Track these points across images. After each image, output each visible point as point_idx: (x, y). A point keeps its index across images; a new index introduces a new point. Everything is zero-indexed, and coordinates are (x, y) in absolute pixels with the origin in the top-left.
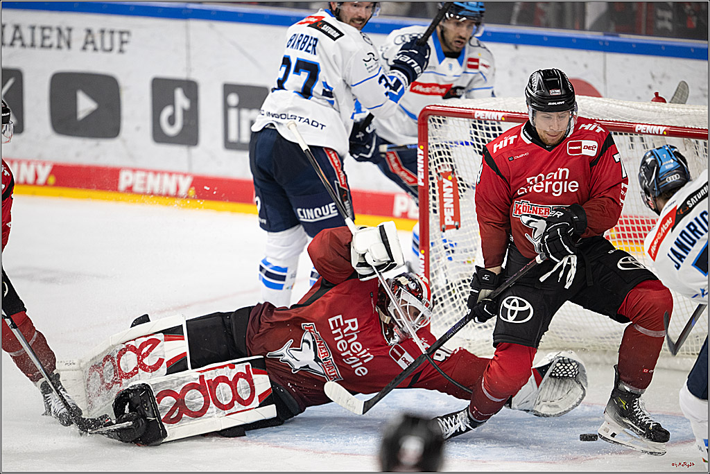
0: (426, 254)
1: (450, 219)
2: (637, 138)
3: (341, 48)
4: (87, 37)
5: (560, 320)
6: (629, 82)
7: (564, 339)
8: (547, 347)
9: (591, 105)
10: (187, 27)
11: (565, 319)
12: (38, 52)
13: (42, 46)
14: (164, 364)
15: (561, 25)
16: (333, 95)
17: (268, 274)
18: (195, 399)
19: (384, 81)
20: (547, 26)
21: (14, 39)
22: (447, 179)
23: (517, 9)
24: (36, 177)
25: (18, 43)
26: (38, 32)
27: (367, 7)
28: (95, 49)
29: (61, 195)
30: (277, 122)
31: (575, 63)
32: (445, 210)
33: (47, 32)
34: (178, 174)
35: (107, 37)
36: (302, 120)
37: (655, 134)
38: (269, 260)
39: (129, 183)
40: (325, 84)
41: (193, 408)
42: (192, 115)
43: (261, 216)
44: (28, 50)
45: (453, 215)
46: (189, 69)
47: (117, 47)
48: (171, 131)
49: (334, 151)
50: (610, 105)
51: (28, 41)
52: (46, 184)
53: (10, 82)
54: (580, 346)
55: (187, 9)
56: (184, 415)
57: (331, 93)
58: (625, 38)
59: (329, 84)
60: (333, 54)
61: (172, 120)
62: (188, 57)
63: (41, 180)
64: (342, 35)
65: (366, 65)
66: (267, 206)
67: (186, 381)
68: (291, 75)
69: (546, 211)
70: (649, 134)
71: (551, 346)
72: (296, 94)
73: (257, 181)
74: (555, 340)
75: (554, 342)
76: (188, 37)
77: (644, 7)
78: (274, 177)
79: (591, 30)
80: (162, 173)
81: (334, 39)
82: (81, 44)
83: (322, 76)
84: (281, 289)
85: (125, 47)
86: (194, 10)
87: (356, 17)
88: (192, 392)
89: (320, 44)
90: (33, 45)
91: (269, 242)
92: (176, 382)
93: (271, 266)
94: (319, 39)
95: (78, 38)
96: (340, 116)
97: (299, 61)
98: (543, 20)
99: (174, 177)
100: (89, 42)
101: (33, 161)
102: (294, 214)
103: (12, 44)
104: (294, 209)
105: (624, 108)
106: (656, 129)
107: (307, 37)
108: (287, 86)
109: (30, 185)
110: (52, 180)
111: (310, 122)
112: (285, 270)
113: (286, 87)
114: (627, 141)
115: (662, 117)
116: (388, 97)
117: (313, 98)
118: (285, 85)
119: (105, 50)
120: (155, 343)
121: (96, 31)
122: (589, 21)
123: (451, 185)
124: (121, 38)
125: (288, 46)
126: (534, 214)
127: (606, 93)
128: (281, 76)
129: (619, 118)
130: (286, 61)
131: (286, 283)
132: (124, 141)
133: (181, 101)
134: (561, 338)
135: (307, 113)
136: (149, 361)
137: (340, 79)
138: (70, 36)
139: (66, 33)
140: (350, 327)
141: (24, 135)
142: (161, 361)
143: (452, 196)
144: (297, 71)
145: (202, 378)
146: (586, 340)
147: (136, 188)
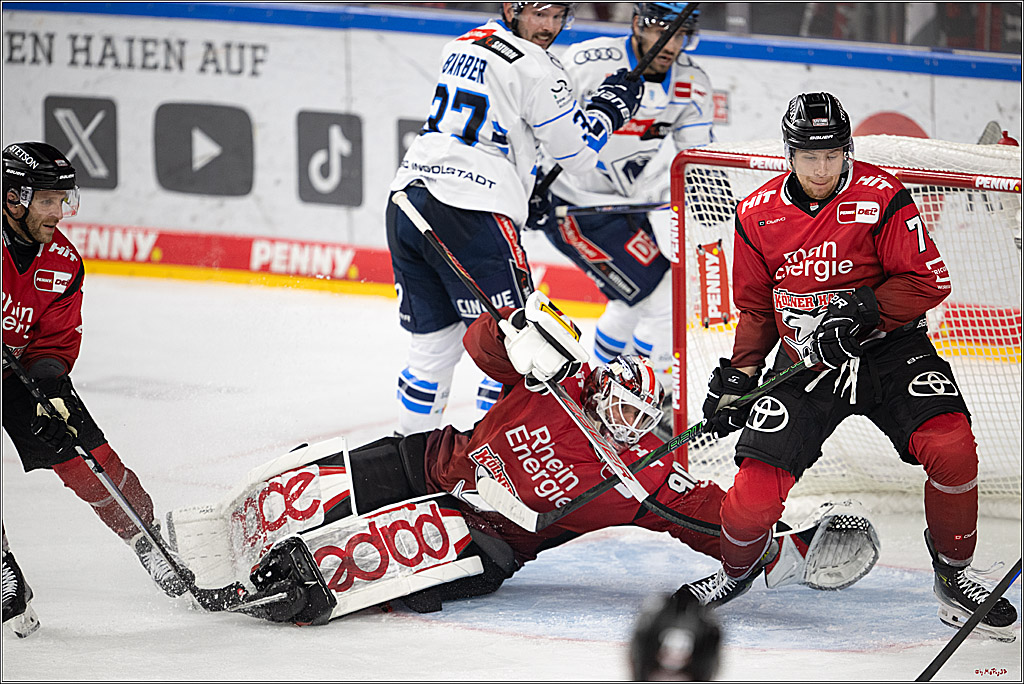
0: (683, 358)
1: (716, 309)
2: (977, 195)
3: (521, 74)
4: (206, 54)
5: (870, 451)
6: (967, 117)
7: (875, 478)
8: (851, 489)
9: (913, 149)
10: (347, 41)
11: (877, 449)
12: (138, 74)
13: (144, 66)
14: (321, 507)
15: (871, 36)
16: (507, 141)
17: (410, 391)
18: (367, 555)
19: (580, 119)
20: (852, 38)
21: (104, 56)
22: (711, 253)
23: (809, 15)
24: (136, 250)
25: (109, 62)
26: (138, 48)
27: (556, 17)
28: (218, 71)
29: (170, 276)
30: (427, 178)
31: (891, 90)
32: (709, 296)
33: (150, 47)
34: (334, 246)
35: (235, 54)
36: (463, 175)
37: (1004, 190)
38: (412, 372)
39: (265, 259)
40: (496, 125)
41: (367, 567)
42: (353, 164)
43: (403, 310)
44: (124, 72)
45: (719, 303)
46: (350, 99)
47: (248, 68)
48: (325, 186)
49: (508, 219)
50: (940, 149)
51: (123, 59)
52: (149, 260)
53: (99, 117)
54: (898, 487)
55: (347, 14)
56: (356, 579)
57: (505, 138)
58: (961, 55)
59: (502, 125)
60: (508, 82)
61: (325, 171)
62: (349, 82)
63: (142, 255)
64: (521, 55)
65: (556, 97)
66: (412, 297)
67: (352, 533)
68: (449, 111)
69: (807, 303)
70: (995, 189)
71: (857, 489)
72: (455, 138)
73: (397, 261)
74: (863, 479)
75: (861, 482)
76: (348, 53)
77: (988, 10)
78: (425, 256)
79: (915, 43)
80: (312, 244)
81: (511, 61)
82: (199, 63)
83: (492, 113)
84: (428, 412)
85: (260, 67)
86: (357, 16)
87: (540, 30)
88: (361, 547)
89: (490, 68)
90: (130, 65)
91: (413, 346)
92: (337, 534)
93: (414, 381)
94: (488, 61)
95: (194, 55)
96: (516, 170)
97: (459, 92)
98: (845, 31)
99: (328, 251)
100: (209, 60)
101: (130, 228)
102: (453, 306)
103: (101, 64)
104: (453, 301)
105: (960, 153)
106: (1004, 183)
107: (472, 58)
108: (443, 127)
109: (126, 261)
110: (157, 255)
111: (475, 178)
112: (434, 386)
113: (440, 129)
114: (963, 200)
115: (1012, 167)
116: (587, 142)
117: (478, 144)
118: (440, 126)
119: (232, 72)
120: (307, 478)
121: (219, 45)
122: (911, 31)
123: (718, 262)
124: (254, 55)
125: (444, 71)
126: (793, 307)
127: (934, 132)
128: (434, 112)
129: (952, 167)
130: (441, 92)
131: (436, 405)
132: (258, 200)
133: (339, 143)
134: (872, 477)
135: (470, 165)
136: (300, 505)
137: (517, 119)
138: (182, 52)
139: (176, 48)
140: (539, 440)
141: (118, 191)
142: (316, 503)
143: (718, 277)
144: (456, 106)
145: (372, 525)
146: (907, 480)
147: (276, 266)
